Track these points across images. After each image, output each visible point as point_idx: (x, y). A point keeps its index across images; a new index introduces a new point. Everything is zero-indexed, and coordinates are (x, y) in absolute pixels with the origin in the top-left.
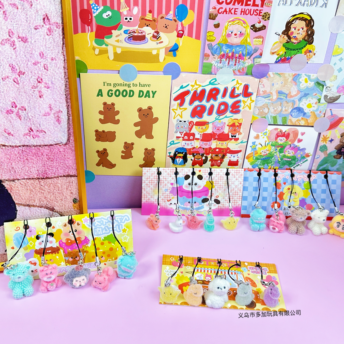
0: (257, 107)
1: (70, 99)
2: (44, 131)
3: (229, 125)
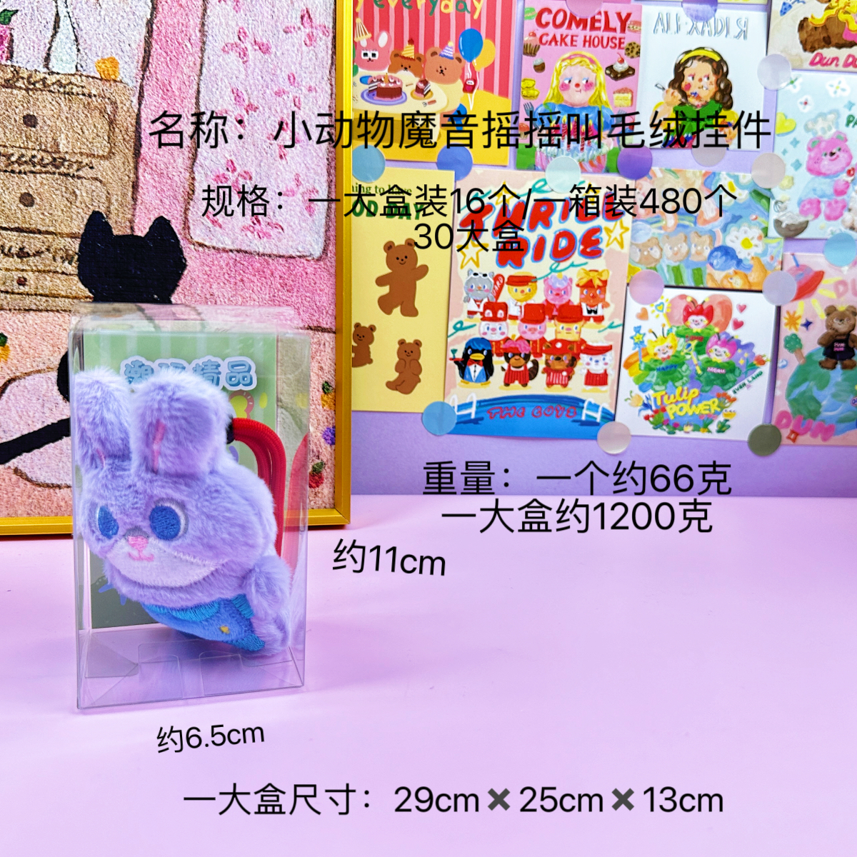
1: (335, 168)
2: (281, 226)
3: (581, 284)
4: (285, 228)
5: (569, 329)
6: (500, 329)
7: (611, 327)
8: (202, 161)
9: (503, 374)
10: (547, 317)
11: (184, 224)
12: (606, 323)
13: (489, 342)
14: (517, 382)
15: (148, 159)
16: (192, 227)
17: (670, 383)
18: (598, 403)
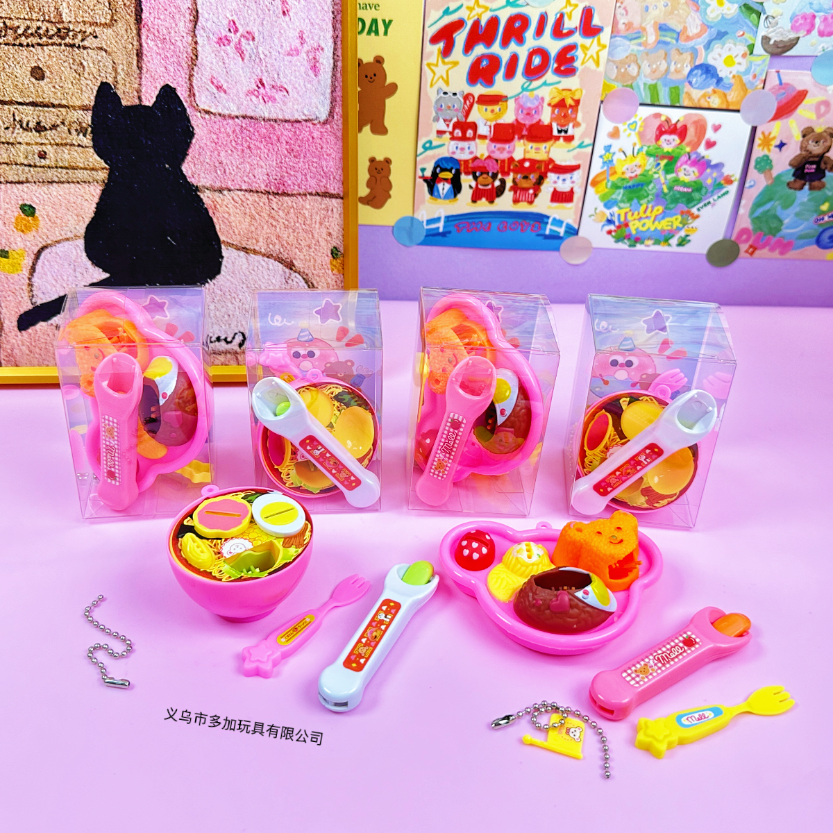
0: (613, 61)
1: (341, 22)
2: (285, 89)
3: (553, 104)
4: (290, 90)
5: (537, 149)
6: (469, 148)
7: (580, 146)
8: (204, 23)
9: (471, 191)
10: (516, 137)
11: (190, 91)
12: (575, 143)
13: (458, 162)
14: (484, 200)
15: (150, 24)
16: (197, 94)
17: (635, 201)
18: (562, 219)
